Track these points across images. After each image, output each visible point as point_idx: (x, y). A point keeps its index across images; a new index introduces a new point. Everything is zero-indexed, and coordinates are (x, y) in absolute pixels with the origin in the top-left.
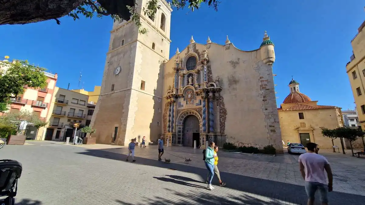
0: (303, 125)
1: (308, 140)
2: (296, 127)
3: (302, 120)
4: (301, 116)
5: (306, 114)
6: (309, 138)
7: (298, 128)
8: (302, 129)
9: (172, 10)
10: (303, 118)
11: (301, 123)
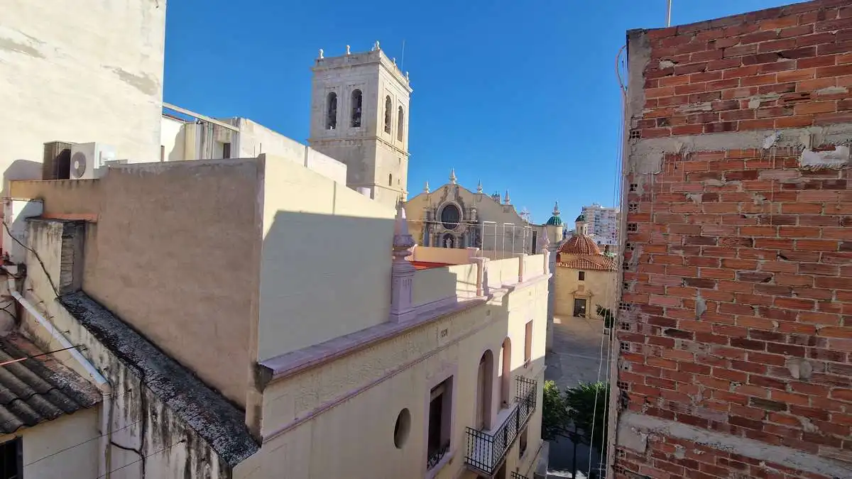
0: (581, 288)
1: (583, 307)
2: (572, 291)
3: (581, 282)
4: (581, 277)
5: (588, 275)
6: (585, 305)
7: (575, 292)
8: (579, 293)
9: (411, 90)
10: (583, 280)
11: (579, 286)
